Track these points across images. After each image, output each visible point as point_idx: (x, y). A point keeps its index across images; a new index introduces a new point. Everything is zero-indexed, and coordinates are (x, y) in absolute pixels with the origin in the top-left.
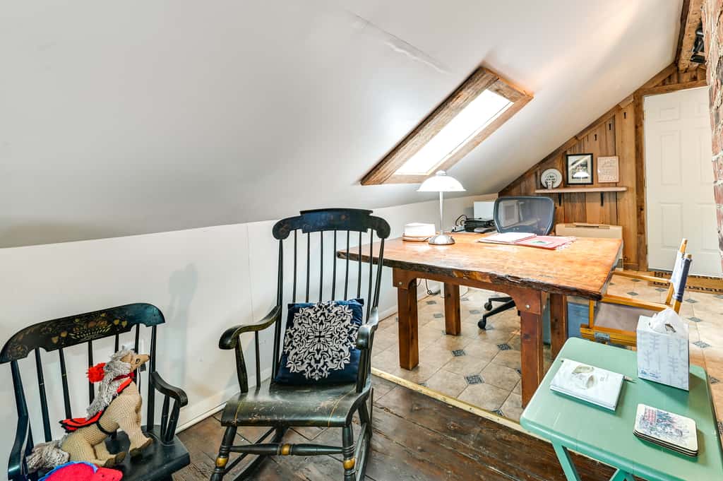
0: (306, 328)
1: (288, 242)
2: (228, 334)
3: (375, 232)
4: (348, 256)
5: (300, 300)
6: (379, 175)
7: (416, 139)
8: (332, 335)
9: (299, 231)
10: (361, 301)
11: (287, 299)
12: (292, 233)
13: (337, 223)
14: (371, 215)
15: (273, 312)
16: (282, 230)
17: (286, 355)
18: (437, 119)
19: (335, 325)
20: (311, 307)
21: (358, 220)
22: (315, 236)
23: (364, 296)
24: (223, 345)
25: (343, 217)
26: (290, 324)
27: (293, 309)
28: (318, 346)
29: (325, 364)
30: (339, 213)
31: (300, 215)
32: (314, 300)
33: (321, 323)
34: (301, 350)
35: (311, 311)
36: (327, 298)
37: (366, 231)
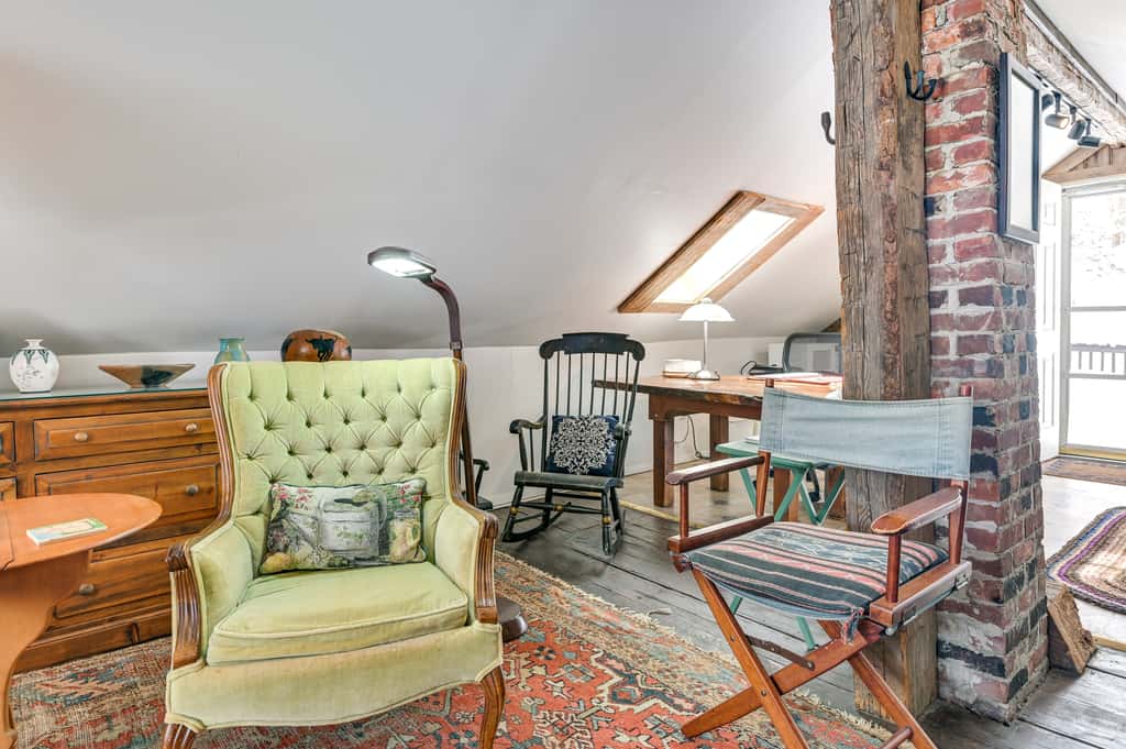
0: (570, 433)
1: (552, 362)
2: (515, 423)
3: (631, 355)
4: (605, 384)
5: (562, 412)
6: (637, 302)
7: (676, 264)
8: (591, 441)
9: (562, 352)
10: (617, 418)
11: (551, 412)
12: (556, 353)
13: (595, 346)
14: (628, 338)
15: (542, 419)
16: (547, 350)
17: (552, 454)
18: (698, 243)
19: (594, 433)
20: (572, 418)
21: (615, 343)
22: (576, 357)
23: (620, 413)
24: (513, 430)
25: (602, 341)
26: (555, 430)
27: (557, 419)
28: (579, 448)
29: (585, 462)
30: (597, 337)
31: (561, 337)
32: (574, 412)
33: (582, 431)
34: (566, 451)
35: (573, 422)
36: (585, 413)
37: (622, 354)
